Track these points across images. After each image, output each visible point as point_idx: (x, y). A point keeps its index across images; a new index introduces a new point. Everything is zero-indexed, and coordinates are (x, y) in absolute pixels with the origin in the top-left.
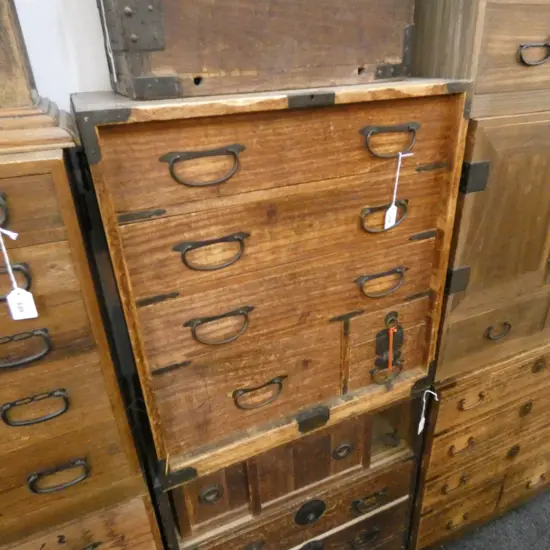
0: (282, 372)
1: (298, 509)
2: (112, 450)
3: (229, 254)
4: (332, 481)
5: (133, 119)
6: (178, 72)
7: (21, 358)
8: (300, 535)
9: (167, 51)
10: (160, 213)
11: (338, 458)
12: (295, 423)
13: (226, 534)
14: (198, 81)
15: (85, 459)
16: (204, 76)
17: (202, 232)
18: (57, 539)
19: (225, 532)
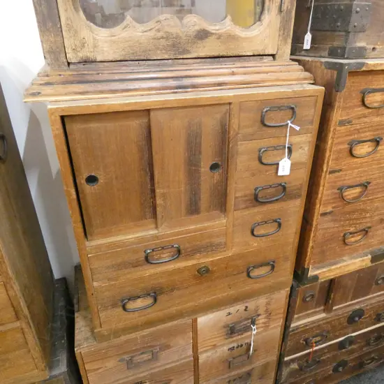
0: (369, 225)
1: (351, 313)
2: (286, 259)
3: (370, 149)
4: (370, 299)
5: (364, 69)
6: (367, 44)
7: (271, 198)
8: (346, 331)
9: (366, 33)
10: (349, 122)
11: (377, 284)
12: (370, 257)
13: (313, 322)
14: (374, 49)
15: (274, 262)
16: (377, 47)
17: (363, 135)
18: (244, 308)
19: (312, 321)
